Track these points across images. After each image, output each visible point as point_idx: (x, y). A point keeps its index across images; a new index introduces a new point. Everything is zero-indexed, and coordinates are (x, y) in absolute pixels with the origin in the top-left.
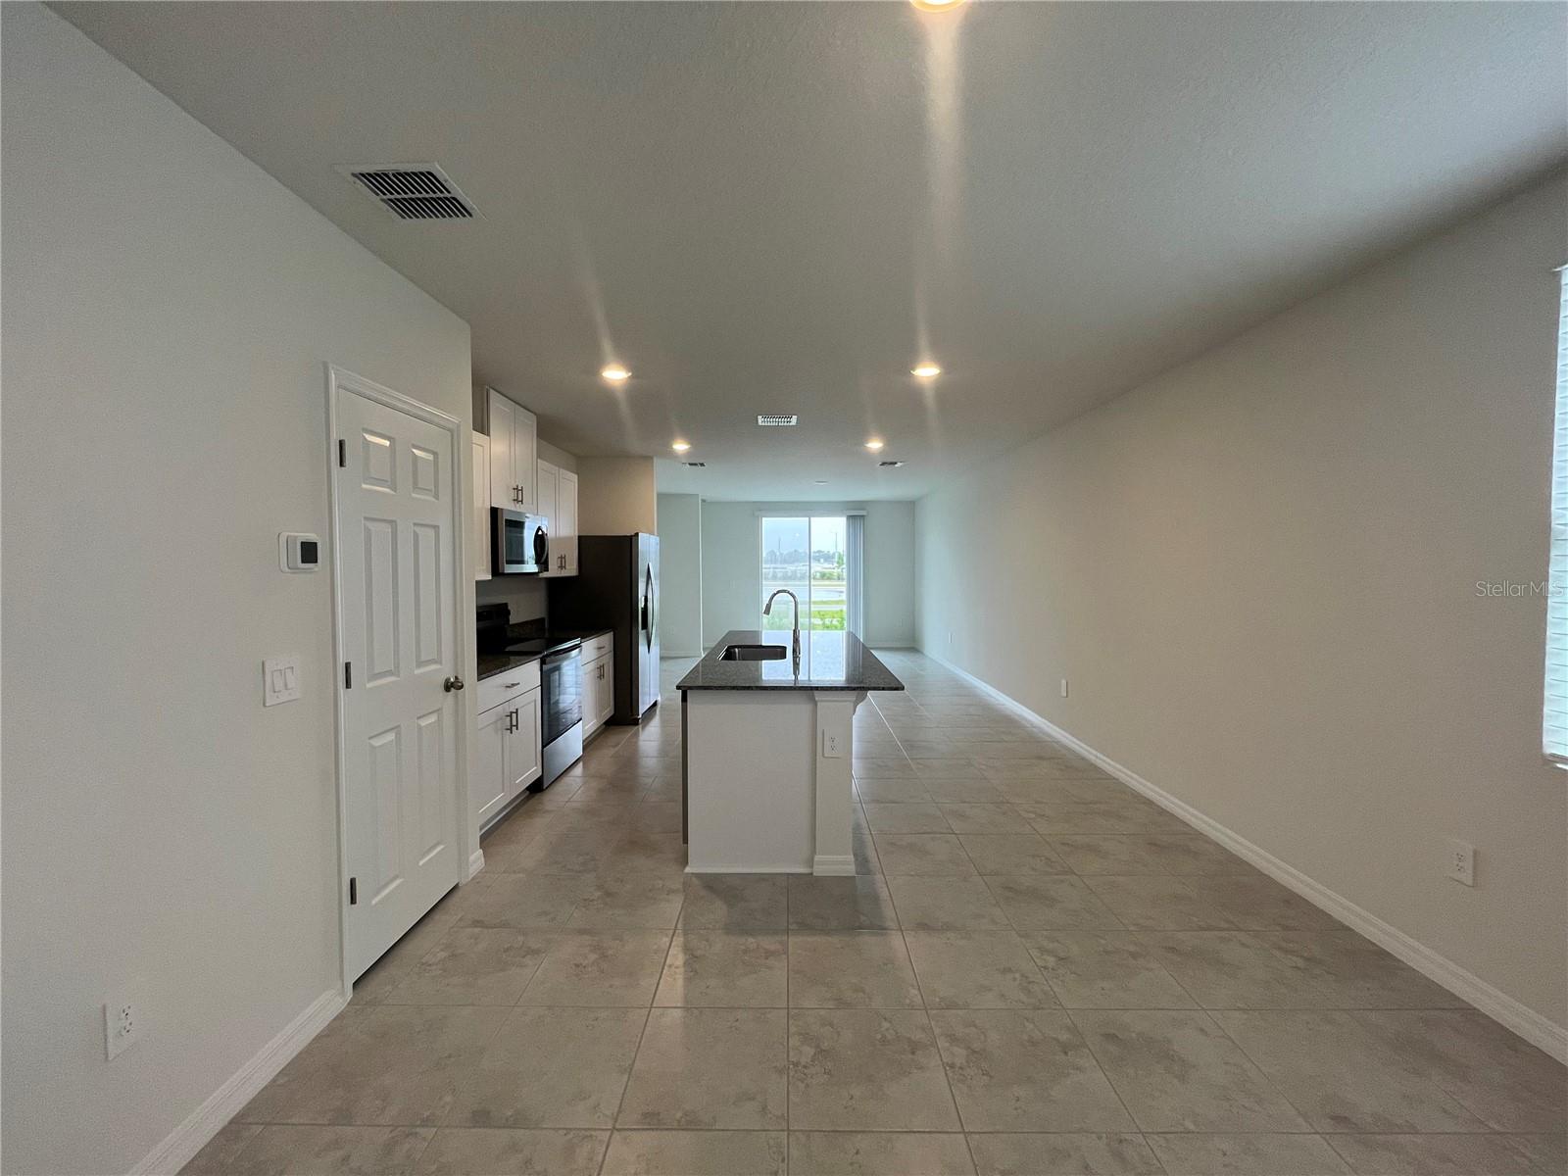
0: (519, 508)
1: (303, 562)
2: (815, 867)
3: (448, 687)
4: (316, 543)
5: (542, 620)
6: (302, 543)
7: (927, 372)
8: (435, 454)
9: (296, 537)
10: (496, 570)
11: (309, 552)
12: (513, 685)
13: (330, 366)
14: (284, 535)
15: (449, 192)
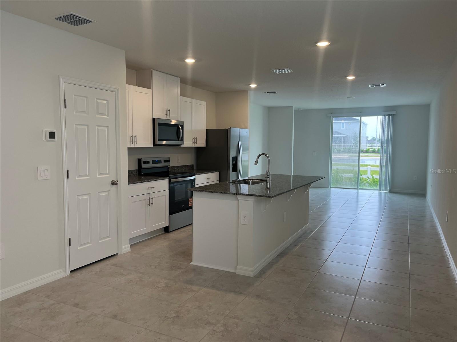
0: (168, 118)
1: (49, 138)
2: (237, 270)
3: (113, 183)
4: (54, 133)
5: (193, 165)
6: (49, 132)
7: (323, 44)
8: (107, 100)
9: (47, 131)
10: (154, 144)
11: (52, 135)
12: (152, 188)
13: (60, 76)
14: (44, 130)
15: (81, 18)
